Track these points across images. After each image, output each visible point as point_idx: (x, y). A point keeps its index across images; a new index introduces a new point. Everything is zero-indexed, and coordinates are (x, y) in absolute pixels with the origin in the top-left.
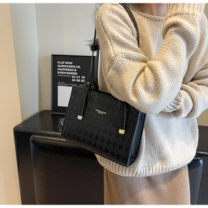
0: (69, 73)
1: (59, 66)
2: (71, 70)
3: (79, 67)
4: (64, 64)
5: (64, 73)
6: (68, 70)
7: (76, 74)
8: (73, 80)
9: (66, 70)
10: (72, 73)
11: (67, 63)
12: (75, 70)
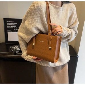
0: (12, 26)
1: (7, 23)
2: (13, 25)
3: (16, 24)
4: (10, 22)
5: (10, 26)
6: (12, 25)
7: (15, 26)
8: (14, 29)
9: (11, 25)
10: (13, 26)
11: (11, 22)
12: (15, 25)
